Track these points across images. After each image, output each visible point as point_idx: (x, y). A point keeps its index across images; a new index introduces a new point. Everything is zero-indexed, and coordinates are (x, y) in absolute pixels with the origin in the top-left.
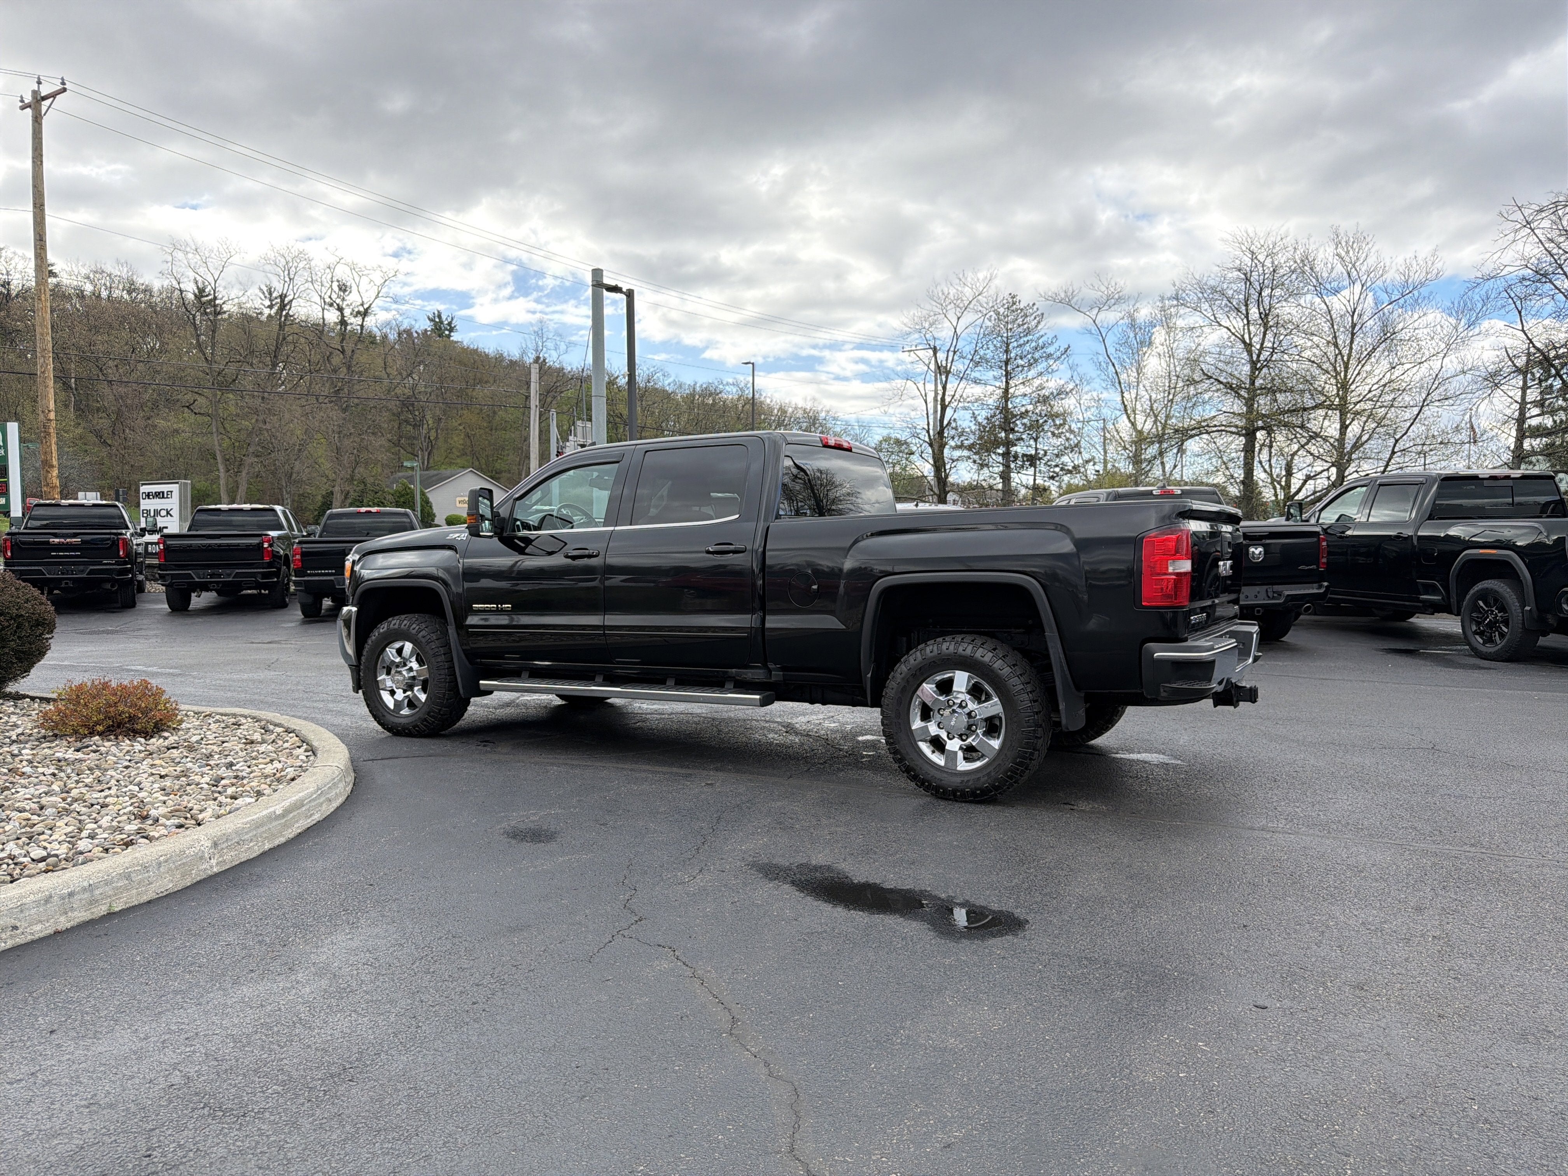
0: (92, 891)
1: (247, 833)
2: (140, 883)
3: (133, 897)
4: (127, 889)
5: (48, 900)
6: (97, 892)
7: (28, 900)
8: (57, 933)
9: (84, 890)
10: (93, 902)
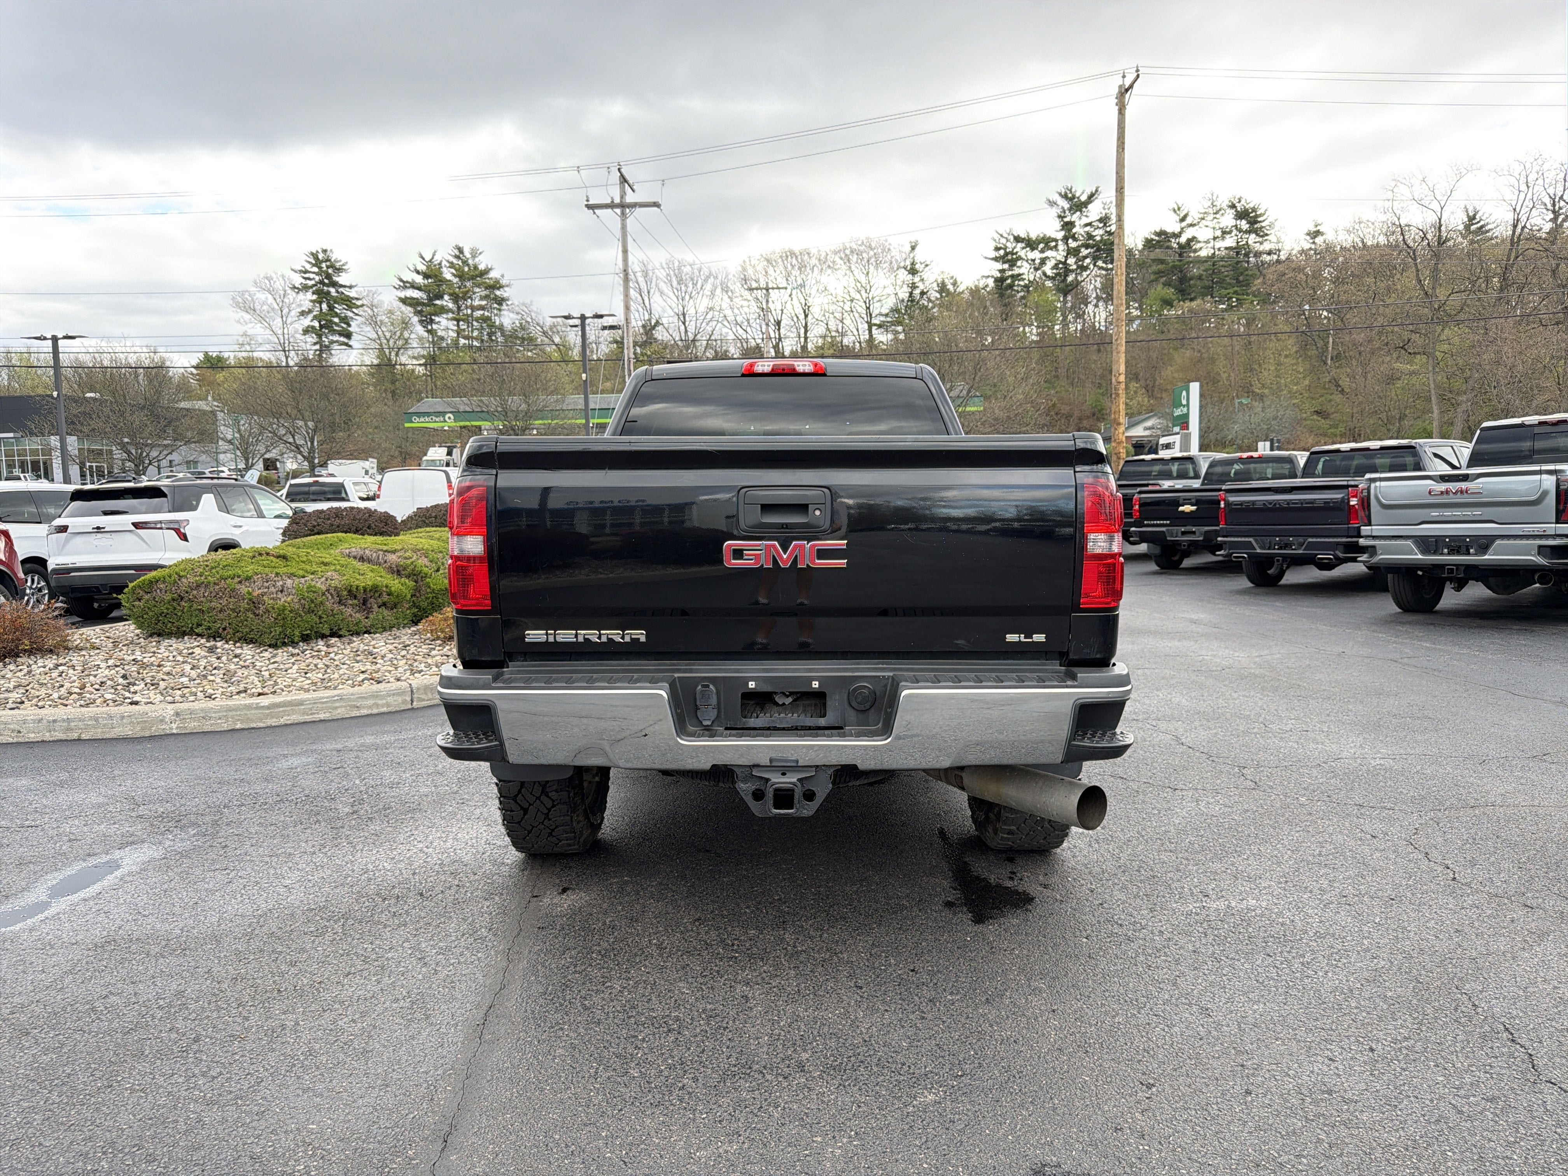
0: (69, 723)
1: (215, 712)
2: (104, 725)
3: (98, 734)
4: (94, 727)
5: (40, 721)
6: (73, 724)
7: (29, 718)
8: (43, 741)
9: (64, 720)
10: (69, 729)
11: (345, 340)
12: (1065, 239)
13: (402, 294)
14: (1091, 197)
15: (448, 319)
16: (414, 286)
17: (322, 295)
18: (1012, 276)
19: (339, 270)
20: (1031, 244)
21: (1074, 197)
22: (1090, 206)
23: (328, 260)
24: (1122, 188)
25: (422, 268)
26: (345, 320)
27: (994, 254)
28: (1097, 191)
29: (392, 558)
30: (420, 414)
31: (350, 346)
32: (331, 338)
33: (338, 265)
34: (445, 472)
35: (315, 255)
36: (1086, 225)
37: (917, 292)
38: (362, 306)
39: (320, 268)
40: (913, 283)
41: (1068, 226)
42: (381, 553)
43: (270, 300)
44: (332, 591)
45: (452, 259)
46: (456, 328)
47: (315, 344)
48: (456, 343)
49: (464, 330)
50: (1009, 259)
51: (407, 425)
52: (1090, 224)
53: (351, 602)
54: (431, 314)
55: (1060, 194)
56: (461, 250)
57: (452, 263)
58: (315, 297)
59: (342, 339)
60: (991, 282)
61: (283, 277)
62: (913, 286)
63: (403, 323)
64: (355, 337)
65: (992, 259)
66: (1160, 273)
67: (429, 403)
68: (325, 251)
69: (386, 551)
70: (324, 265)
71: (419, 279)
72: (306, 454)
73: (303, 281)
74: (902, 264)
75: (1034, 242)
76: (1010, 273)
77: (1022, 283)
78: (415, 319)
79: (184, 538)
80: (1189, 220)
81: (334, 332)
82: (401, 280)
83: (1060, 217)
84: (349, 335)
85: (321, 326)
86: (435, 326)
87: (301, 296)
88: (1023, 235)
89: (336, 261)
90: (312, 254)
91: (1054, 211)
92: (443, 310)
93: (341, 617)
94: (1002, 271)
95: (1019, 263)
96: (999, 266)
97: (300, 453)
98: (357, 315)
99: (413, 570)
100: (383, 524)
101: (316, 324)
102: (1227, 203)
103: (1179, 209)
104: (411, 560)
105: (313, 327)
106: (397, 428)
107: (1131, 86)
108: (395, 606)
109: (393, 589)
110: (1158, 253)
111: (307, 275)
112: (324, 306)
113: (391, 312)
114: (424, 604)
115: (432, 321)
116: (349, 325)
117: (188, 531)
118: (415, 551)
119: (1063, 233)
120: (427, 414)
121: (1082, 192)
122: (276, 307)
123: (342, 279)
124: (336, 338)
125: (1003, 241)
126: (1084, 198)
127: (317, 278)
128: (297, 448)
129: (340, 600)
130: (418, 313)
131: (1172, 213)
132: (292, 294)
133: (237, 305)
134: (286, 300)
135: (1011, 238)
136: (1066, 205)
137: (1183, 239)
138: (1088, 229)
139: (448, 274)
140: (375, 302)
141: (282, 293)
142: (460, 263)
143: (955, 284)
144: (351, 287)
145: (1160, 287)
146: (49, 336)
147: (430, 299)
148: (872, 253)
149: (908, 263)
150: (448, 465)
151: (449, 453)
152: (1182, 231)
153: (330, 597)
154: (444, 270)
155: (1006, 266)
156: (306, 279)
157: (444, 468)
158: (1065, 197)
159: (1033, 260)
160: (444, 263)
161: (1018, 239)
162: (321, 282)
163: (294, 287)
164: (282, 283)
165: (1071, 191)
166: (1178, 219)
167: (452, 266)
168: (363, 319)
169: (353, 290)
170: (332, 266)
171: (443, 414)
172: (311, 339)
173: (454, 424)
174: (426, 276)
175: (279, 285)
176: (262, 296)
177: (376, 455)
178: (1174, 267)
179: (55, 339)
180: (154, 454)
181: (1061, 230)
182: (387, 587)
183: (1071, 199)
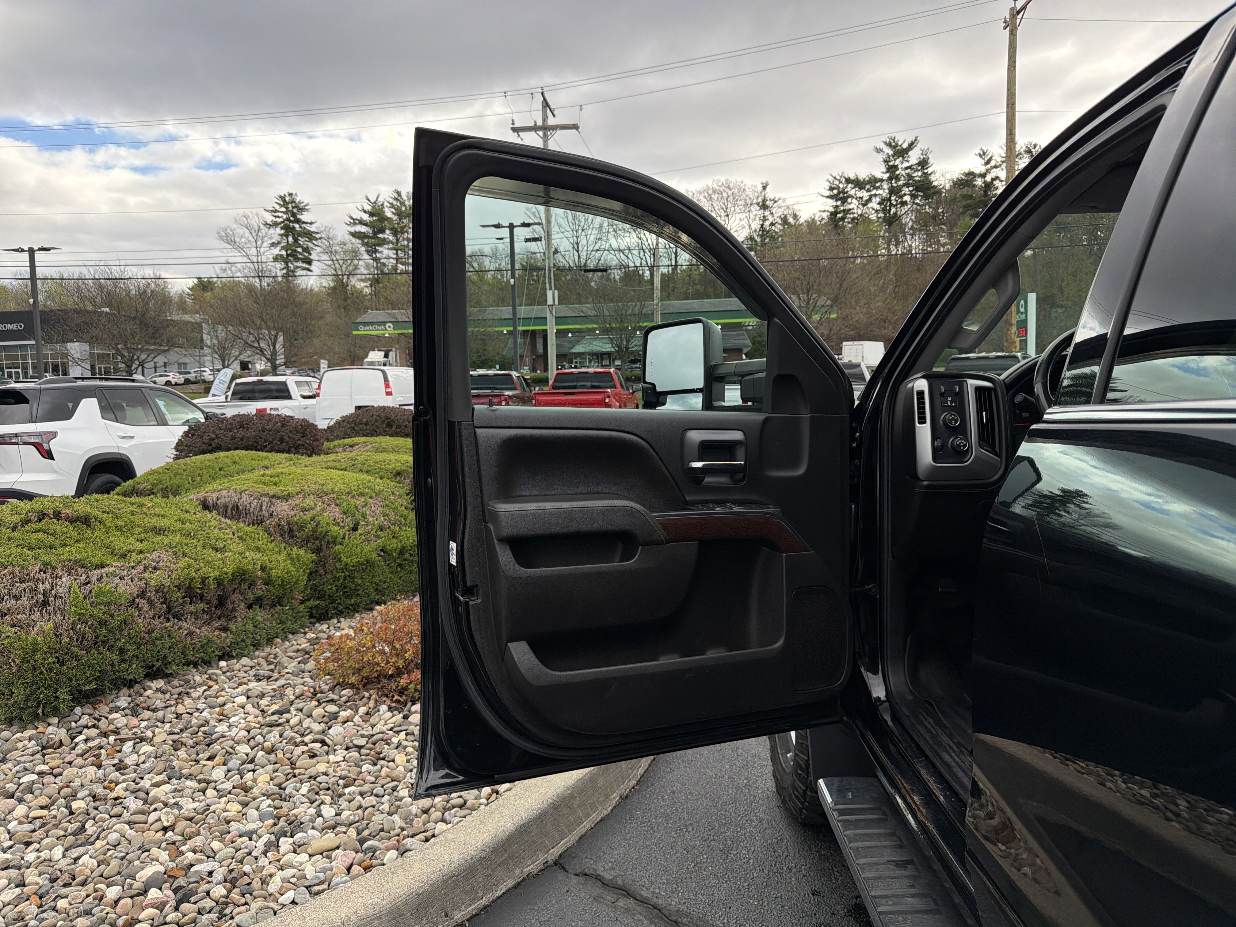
11: (307, 266)
12: (890, 179)
13: (352, 229)
14: (911, 146)
15: (388, 249)
16: (361, 222)
17: (288, 230)
18: (844, 211)
19: (302, 210)
20: (859, 184)
21: (897, 145)
22: (910, 153)
23: (293, 202)
24: (1014, 104)
25: (368, 208)
26: (307, 250)
27: (828, 193)
28: (916, 140)
29: (282, 509)
30: (365, 324)
31: (311, 271)
32: (295, 264)
33: (301, 206)
34: (382, 371)
35: (283, 198)
36: (907, 168)
37: (767, 223)
38: (320, 238)
39: (287, 208)
40: (764, 217)
41: (892, 169)
42: (266, 499)
43: (247, 234)
44: (151, 594)
45: (391, 201)
46: (395, 256)
47: (283, 269)
48: (395, 268)
49: (402, 258)
50: (840, 196)
51: (355, 333)
52: (909, 167)
53: (192, 608)
54: (375, 245)
55: (885, 143)
56: (399, 194)
57: (392, 204)
58: (283, 232)
59: (305, 265)
60: (825, 215)
61: (257, 215)
62: (765, 219)
63: (353, 252)
64: (314, 263)
65: (828, 197)
66: (967, 207)
67: (372, 315)
68: (291, 195)
69: (274, 496)
70: (290, 206)
71: (366, 217)
72: (269, 357)
73: (274, 219)
74: (755, 201)
75: (862, 183)
76: (842, 208)
77: (851, 216)
78: (363, 249)
79: (48, 455)
80: (993, 163)
81: (297, 259)
82: (352, 218)
83: (885, 161)
84: (309, 262)
85: (288, 255)
86: (378, 255)
87: (272, 231)
88: (852, 177)
89: (300, 202)
90: (281, 197)
91: (881, 157)
92: (384, 242)
93: (167, 642)
94: (837, 207)
95: (849, 200)
96: (832, 202)
97: (264, 355)
98: (316, 245)
99: (314, 531)
100: (299, 435)
101: (284, 253)
102: (1024, 148)
103: (984, 154)
104: (313, 513)
105: (281, 255)
106: (348, 335)
107: (1024, 8)
108: (278, 601)
109: (274, 573)
110: (966, 191)
111: (276, 214)
112: (290, 239)
113: (344, 244)
114: (331, 588)
115: (376, 251)
116: (310, 254)
117: (54, 446)
118: (321, 495)
119: (888, 175)
120: (372, 323)
121: (903, 140)
122: (252, 240)
123: (304, 217)
124: (300, 264)
125: (837, 182)
126: (905, 146)
127: (285, 216)
128: (261, 351)
129: (169, 610)
130: (364, 244)
131: (978, 157)
132: (264, 229)
133: (221, 238)
134: (260, 234)
135: (843, 180)
136: (891, 152)
137: (988, 178)
138: (908, 171)
139: (389, 213)
140: (331, 235)
141: (257, 228)
142: (398, 204)
143: (795, 217)
144: (311, 223)
145: (967, 218)
146: (26, 249)
147: (375, 233)
148: (730, 192)
149: (760, 200)
150: (385, 365)
151: (386, 356)
152: (988, 171)
153: (146, 608)
154: (386, 209)
155: (839, 203)
156: (276, 217)
157: (382, 368)
158: (889, 145)
159: (861, 198)
160: (386, 204)
161: (848, 181)
162: (288, 220)
163: (266, 224)
164: (257, 220)
165: (894, 140)
166: (983, 162)
167: (392, 206)
168: (321, 250)
169: (313, 226)
170: (296, 207)
171: (384, 323)
172: (279, 265)
173: (393, 332)
174: (371, 214)
175: (254, 222)
176: (241, 231)
177: (328, 358)
178: (980, 201)
179: (31, 251)
180: (143, 357)
181: (887, 172)
182: (263, 569)
183: (895, 147)
